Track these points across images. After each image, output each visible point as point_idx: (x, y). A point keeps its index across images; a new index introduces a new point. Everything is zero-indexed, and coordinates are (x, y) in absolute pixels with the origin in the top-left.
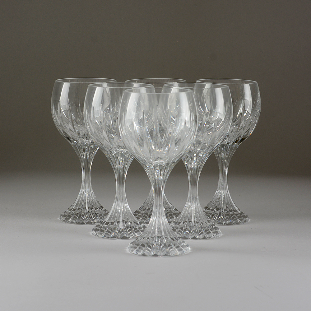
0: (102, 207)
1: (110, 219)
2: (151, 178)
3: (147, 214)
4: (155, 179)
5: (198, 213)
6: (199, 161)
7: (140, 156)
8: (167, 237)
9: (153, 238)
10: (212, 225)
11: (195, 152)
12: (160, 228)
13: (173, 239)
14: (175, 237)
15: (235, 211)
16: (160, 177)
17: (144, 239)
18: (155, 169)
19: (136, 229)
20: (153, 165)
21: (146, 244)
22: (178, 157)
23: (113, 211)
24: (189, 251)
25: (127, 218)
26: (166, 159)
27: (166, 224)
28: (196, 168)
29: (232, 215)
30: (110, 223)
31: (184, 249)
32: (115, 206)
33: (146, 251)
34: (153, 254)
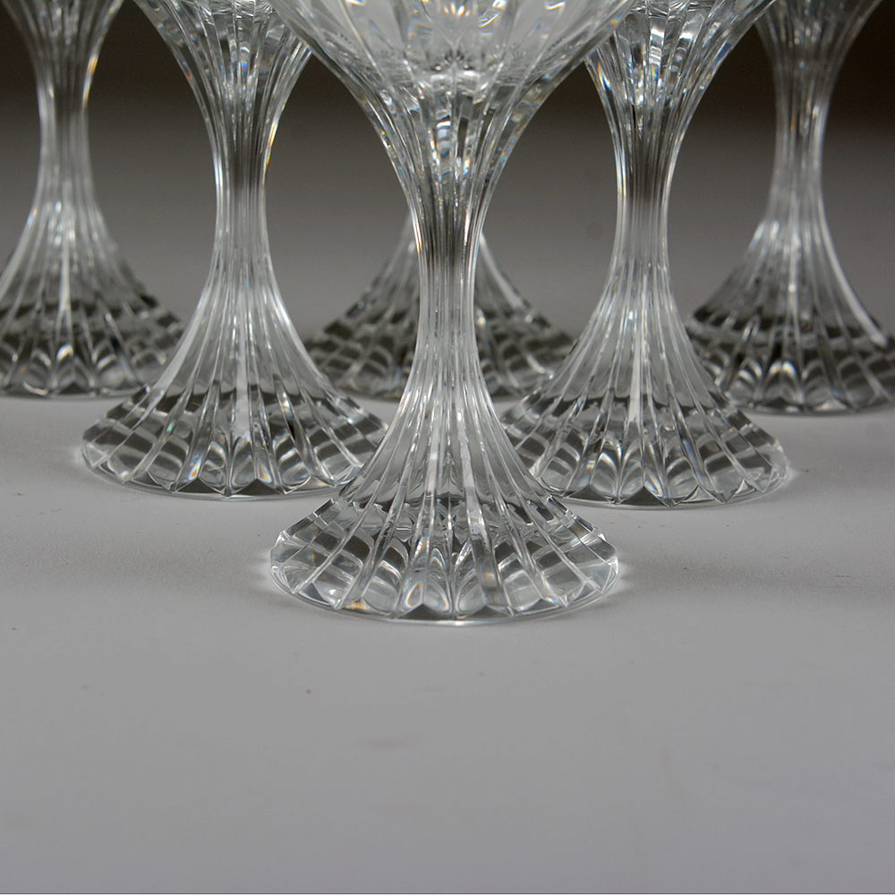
0: (150, 302)
1: (182, 377)
2: (405, 168)
3: (387, 342)
4: (428, 169)
5: (664, 356)
6: (675, 68)
7: (342, 43)
8: (489, 498)
9: (415, 503)
10: (738, 420)
11: (659, 20)
12: (454, 448)
13: (521, 511)
14: (535, 497)
15: (856, 331)
16: (458, 161)
17: (363, 506)
18: (426, 116)
19: (319, 437)
20: (416, 94)
21: (375, 537)
22: (563, 51)
23: (200, 335)
24: (617, 586)
25: (275, 377)
26: (495, 62)
27: (484, 426)
28: (661, 108)
29: (840, 355)
30: (181, 400)
31: (587, 573)
32: (209, 307)
33: (376, 580)
34: (408, 605)
